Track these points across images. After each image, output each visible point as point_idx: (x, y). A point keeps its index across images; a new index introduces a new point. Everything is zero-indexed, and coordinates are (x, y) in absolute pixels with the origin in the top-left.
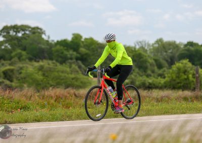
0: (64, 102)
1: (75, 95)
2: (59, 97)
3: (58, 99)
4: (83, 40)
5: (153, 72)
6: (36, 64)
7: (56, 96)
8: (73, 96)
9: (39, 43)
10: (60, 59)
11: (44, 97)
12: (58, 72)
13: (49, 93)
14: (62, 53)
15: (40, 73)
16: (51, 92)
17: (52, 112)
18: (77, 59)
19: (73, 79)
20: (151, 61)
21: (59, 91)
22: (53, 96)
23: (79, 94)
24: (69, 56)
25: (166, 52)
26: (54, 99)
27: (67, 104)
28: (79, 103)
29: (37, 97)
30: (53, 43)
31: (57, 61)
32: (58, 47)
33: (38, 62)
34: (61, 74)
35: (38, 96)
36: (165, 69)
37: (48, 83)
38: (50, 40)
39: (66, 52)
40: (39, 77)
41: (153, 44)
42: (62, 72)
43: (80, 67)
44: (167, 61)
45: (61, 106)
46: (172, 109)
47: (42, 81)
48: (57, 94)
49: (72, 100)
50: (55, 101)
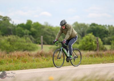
0: (22, 59)
1: (29, 55)
2: (20, 56)
3: (19, 57)
6: (6, 38)
8: (28, 55)
10: (20, 35)
11: (11, 56)
12: (19, 42)
13: (14, 54)
14: (21, 31)
15: (9, 43)
18: (30, 34)
19: (27, 46)
21: (20, 53)
23: (31, 54)
24: (25, 33)
25: (80, 29)
28: (31, 59)
30: (16, 26)
32: (19, 28)
33: (7, 36)
35: (7, 56)
37: (14, 48)
38: (14, 24)
39: (23, 31)
40: (8, 45)
42: (21, 42)
43: (31, 39)
44: (80, 34)
45: (21, 61)
48: (19, 54)
49: (27, 58)
50: (18, 58)
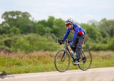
4: (55, 20)
5: (100, 40)
7: (39, 56)
9: (27, 23)
16: (35, 54)
17: (36, 67)
20: (98, 33)
22: (36, 56)
26: (37, 58)
27: (46, 61)
29: (26, 57)
31: (39, 34)
34: (41, 42)
36: (108, 38)
41: (100, 22)
46: (112, 63)
47: (29, 47)
